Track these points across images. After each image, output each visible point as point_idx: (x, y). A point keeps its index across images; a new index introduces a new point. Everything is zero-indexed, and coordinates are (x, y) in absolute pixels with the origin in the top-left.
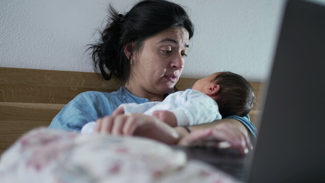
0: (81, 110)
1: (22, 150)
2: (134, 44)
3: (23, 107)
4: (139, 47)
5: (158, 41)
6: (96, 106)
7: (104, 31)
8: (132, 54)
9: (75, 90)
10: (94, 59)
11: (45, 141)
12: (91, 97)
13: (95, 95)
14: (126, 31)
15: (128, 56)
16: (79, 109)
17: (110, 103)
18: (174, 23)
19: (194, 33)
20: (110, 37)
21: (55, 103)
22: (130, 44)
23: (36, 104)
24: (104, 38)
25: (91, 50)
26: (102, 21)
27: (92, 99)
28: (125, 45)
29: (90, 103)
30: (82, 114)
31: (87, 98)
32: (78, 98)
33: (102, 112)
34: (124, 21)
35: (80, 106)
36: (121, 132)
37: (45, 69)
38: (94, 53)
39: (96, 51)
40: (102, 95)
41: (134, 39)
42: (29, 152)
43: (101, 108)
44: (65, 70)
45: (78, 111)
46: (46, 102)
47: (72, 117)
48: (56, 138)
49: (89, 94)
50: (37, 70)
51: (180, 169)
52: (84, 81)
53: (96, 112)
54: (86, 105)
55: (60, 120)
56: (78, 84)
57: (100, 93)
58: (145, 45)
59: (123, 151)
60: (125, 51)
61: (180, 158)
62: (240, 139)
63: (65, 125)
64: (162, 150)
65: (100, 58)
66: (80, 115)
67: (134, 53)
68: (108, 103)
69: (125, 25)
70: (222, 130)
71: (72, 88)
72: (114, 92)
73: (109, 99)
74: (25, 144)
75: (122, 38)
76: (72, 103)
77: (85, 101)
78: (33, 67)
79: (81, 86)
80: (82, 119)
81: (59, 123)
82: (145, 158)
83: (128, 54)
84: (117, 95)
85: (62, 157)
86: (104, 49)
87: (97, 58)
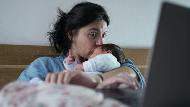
0: (38, 69)
1: (5, 95)
2: (73, 31)
3: (1, 67)
4: (76, 33)
5: (87, 30)
6: (47, 66)
7: (55, 24)
8: (72, 37)
9: (33, 56)
10: (50, 41)
11: (19, 89)
12: (43, 60)
13: (46, 59)
14: (69, 24)
15: (70, 38)
16: (37, 68)
17: (54, 64)
18: (96, 18)
19: (110, 23)
20: (59, 28)
21: (21, 64)
22: (71, 31)
23: (9, 65)
24: (56, 28)
25: (49, 36)
26: (54, 18)
27: (44, 62)
28: (68, 32)
29: (43, 64)
30: (39, 71)
31: (41, 61)
32: (36, 61)
33: (51, 70)
34: (67, 18)
35: (37, 66)
36: (63, 82)
37: (15, 44)
38: (50, 38)
39: (52, 36)
40: (50, 59)
41: (73, 29)
42: (9, 97)
43: (50, 67)
44: (26, 45)
45: (36, 70)
46: (15, 64)
47: (32, 73)
48: (25, 87)
49: (42, 59)
50: (9, 45)
51: (101, 103)
52: (38, 51)
53: (47, 69)
54: (41, 66)
55: (25, 75)
56: (34, 53)
57: (49, 58)
58: (80, 32)
59: (67, 94)
60: (68, 35)
61: (100, 97)
62: (132, 81)
63: (28, 78)
64: (90, 93)
65: (54, 40)
66: (37, 72)
67: (74, 37)
68: (53, 64)
69: (68, 20)
70: (121, 77)
71: (31, 55)
72: (58, 58)
73: (54, 62)
74: (6, 91)
75: (66, 28)
76: (32, 64)
77: (40, 63)
78: (7, 44)
79: (36, 54)
80: (38, 74)
81: (24, 77)
82: (80, 98)
83: (70, 37)
84: (59, 59)
85: (30, 99)
86: (56, 35)
87: (52, 41)
